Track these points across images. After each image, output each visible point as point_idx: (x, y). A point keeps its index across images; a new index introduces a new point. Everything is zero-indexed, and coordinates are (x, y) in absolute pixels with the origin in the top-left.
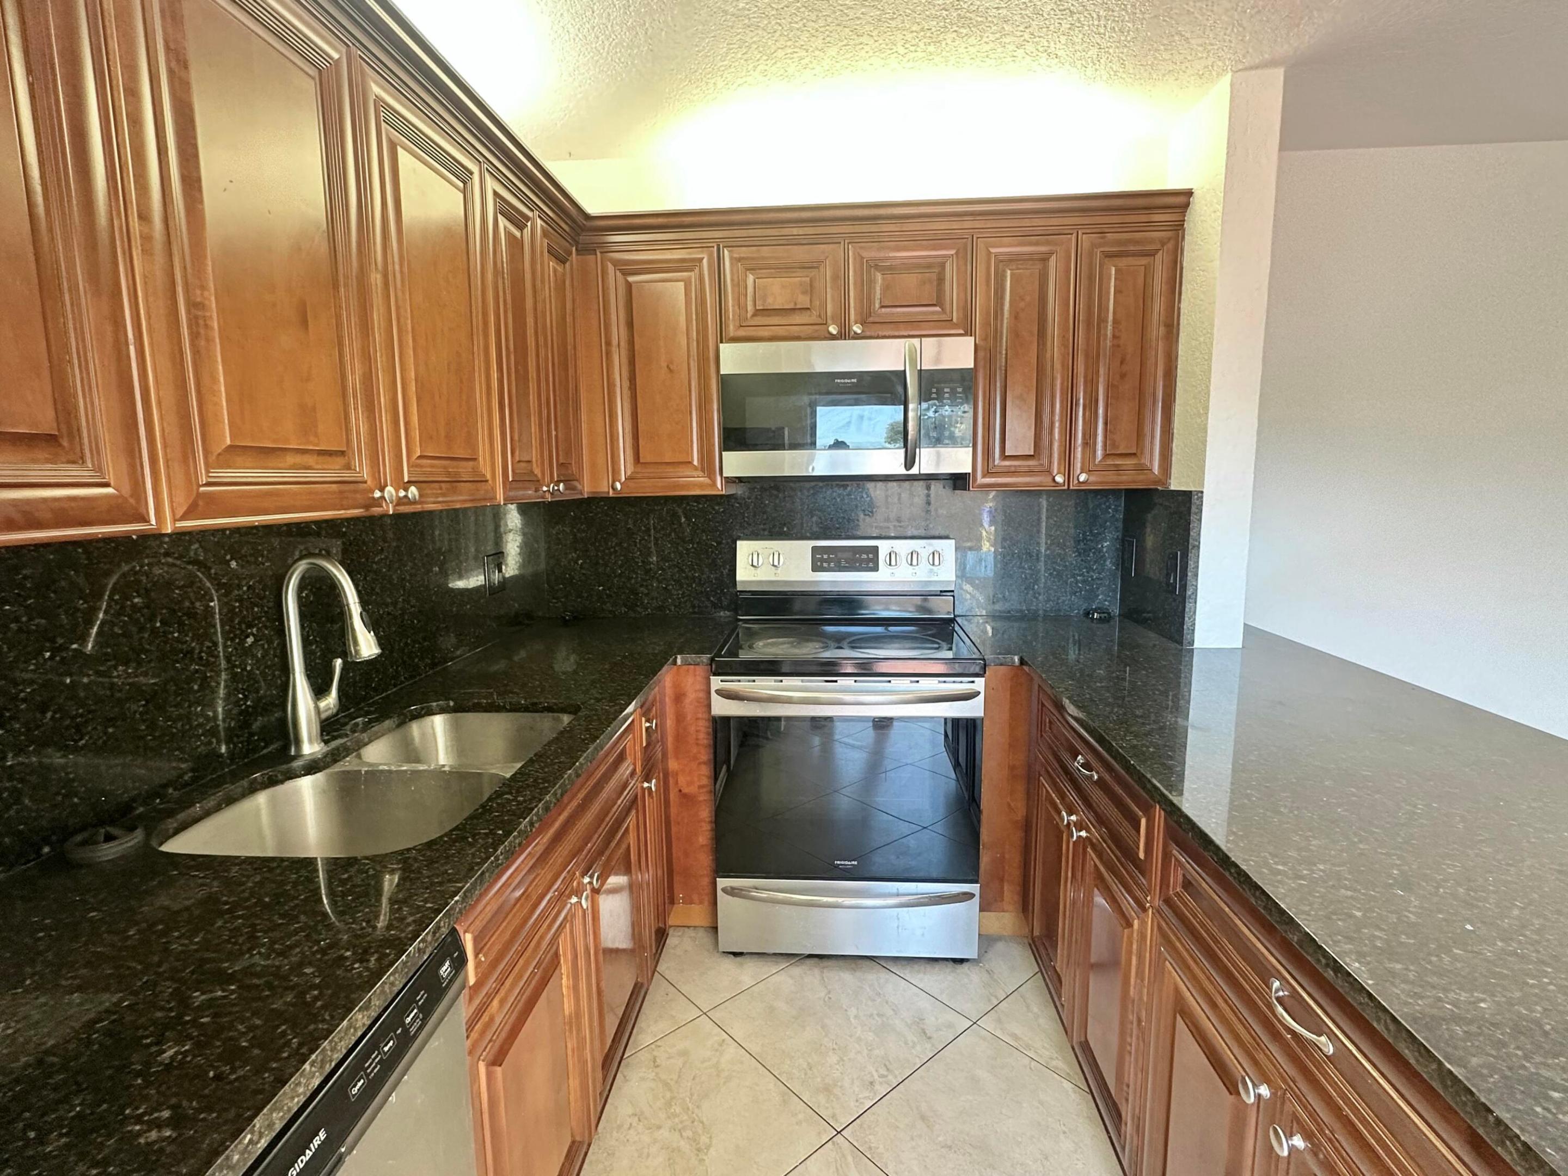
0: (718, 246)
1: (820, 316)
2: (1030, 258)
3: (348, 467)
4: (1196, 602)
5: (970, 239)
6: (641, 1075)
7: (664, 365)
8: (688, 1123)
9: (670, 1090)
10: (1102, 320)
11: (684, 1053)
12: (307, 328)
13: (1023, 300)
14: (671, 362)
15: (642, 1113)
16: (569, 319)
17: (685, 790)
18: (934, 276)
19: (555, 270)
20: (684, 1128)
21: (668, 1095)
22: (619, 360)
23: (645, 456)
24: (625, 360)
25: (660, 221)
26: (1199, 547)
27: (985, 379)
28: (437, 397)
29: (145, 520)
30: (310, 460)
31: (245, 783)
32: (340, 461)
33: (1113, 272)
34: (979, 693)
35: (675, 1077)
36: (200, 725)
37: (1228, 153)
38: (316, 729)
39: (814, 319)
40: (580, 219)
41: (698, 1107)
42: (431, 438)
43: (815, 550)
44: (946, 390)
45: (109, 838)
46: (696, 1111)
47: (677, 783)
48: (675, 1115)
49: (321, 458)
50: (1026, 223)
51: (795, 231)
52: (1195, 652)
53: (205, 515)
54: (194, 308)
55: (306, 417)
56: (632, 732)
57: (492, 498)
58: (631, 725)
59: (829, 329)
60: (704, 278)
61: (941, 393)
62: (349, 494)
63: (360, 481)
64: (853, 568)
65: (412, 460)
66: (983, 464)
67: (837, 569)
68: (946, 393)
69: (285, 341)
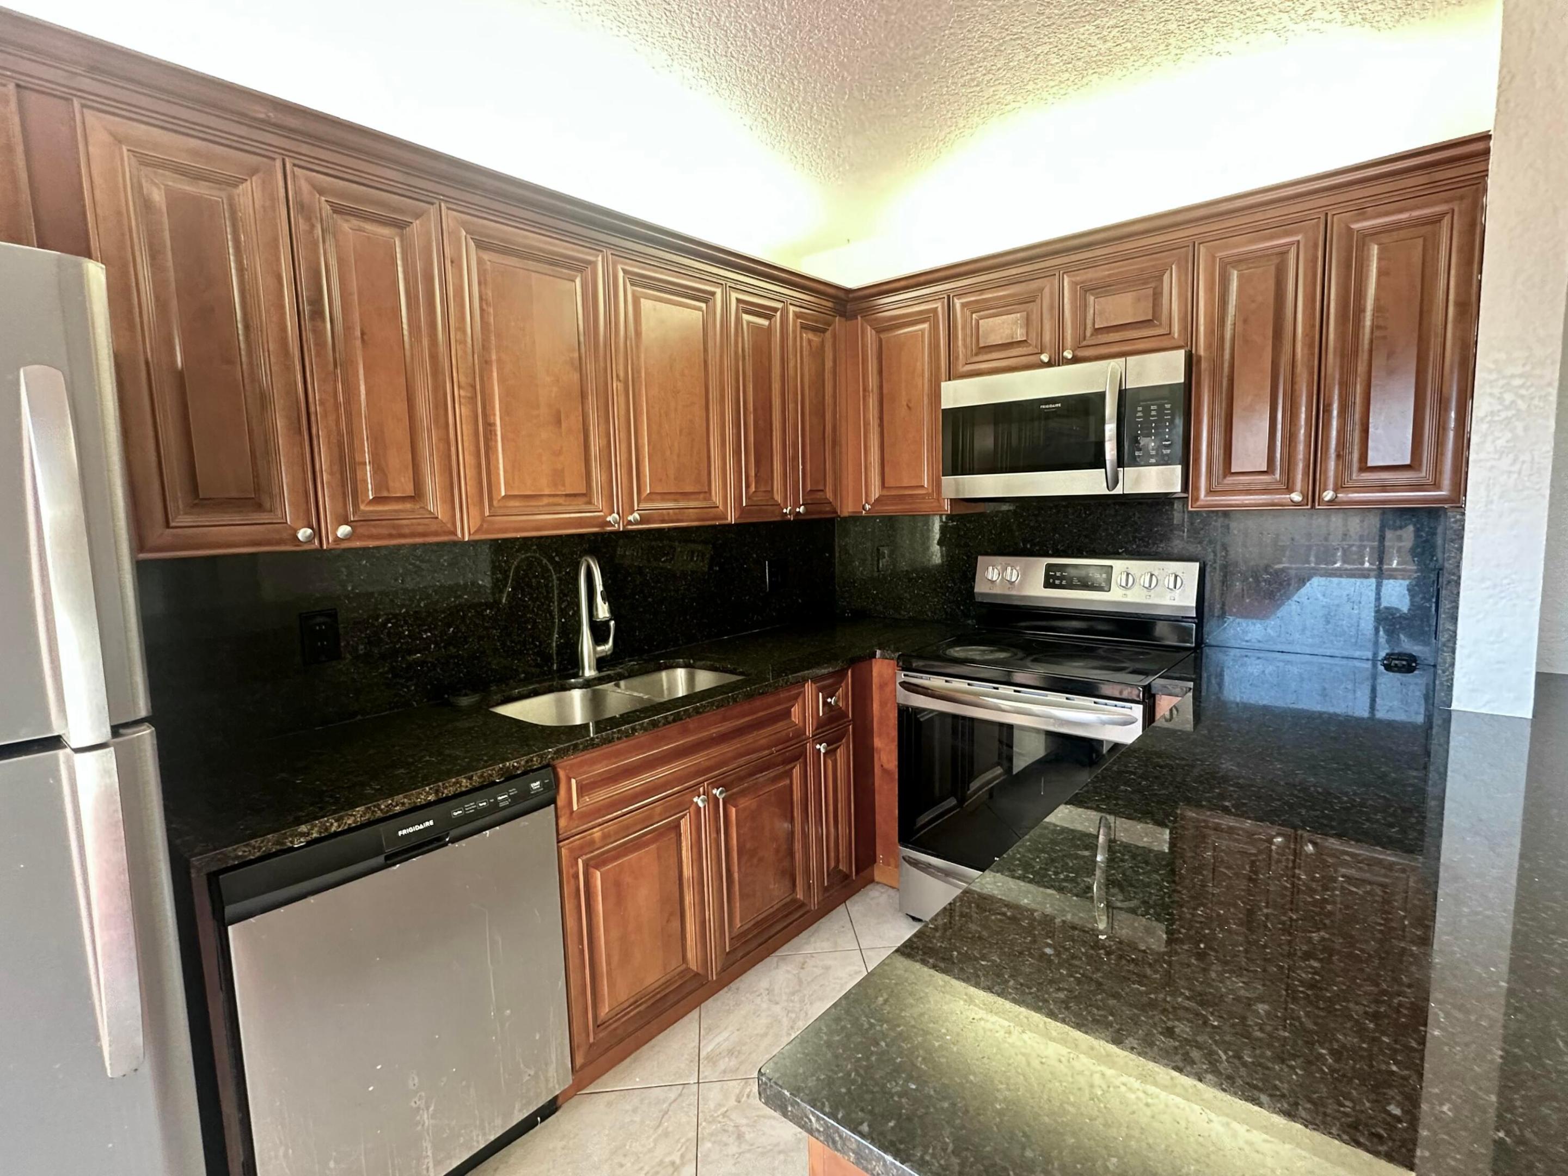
0: (949, 297)
1: (1036, 347)
2: (1263, 256)
3: (590, 503)
4: (1454, 652)
5: (1191, 248)
6: (789, 968)
7: (905, 403)
8: (797, 1010)
9: (800, 986)
10: (1360, 310)
11: (827, 968)
12: (560, 426)
13: (1253, 301)
14: (909, 401)
15: (773, 990)
16: (828, 376)
17: (886, 766)
18: (1150, 291)
19: (809, 341)
20: (792, 1012)
21: (797, 988)
22: (872, 402)
23: (890, 482)
24: (876, 404)
25: (903, 283)
26: (1458, 584)
27: (1209, 391)
28: (668, 453)
29: (456, 535)
30: (561, 500)
31: (547, 684)
32: (584, 499)
33: (1376, 252)
34: (1137, 720)
35: (809, 979)
36: (531, 649)
37: (1499, 86)
38: (593, 663)
39: (1030, 350)
40: (841, 294)
41: (811, 1004)
42: (661, 480)
43: (1049, 567)
44: (1152, 407)
45: (466, 695)
46: (808, 1006)
47: (880, 758)
48: (792, 1001)
49: (568, 498)
50: (1259, 216)
51: (1014, 271)
52: (1454, 716)
53: (487, 532)
54: (489, 426)
55: (557, 476)
56: (800, 700)
57: (722, 519)
58: (799, 694)
59: (1041, 357)
60: (938, 325)
61: (1147, 410)
62: (587, 519)
63: (598, 511)
64: (1084, 588)
65: (643, 496)
66: (1201, 484)
67: (1069, 587)
68: (1153, 410)
69: (544, 435)
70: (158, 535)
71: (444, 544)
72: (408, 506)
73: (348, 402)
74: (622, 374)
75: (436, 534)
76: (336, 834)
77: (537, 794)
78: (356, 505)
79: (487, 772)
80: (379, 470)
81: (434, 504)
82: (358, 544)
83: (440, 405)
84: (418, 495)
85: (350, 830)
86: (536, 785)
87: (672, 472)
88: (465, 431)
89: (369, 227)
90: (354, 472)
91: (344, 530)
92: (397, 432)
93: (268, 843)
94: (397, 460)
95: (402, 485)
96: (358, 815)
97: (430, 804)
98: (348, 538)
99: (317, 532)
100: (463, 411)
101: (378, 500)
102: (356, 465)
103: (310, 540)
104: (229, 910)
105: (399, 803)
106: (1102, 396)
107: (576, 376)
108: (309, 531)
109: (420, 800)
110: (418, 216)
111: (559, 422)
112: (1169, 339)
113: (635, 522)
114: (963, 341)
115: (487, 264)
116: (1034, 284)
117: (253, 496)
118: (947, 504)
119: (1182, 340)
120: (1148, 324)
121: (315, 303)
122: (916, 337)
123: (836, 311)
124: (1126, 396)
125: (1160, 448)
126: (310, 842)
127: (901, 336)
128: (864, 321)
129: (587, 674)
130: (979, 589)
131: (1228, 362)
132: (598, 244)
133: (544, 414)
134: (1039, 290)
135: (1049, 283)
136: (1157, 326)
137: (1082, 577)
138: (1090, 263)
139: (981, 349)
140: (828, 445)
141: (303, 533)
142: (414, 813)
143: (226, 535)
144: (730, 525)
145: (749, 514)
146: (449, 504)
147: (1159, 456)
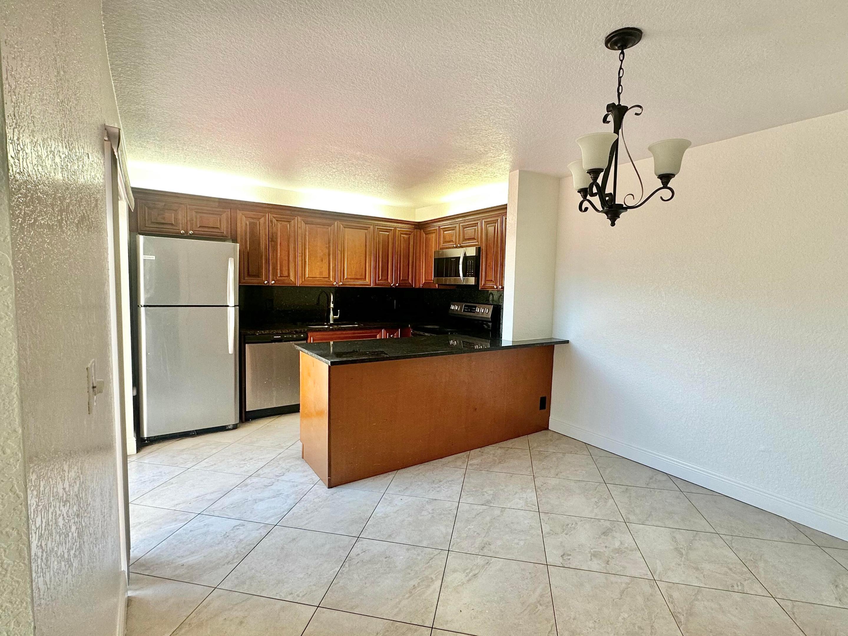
0: (439, 226)
1: (454, 242)
5: (481, 220)
7: (430, 256)
16: (411, 247)
23: (427, 278)
24: (425, 255)
27: (484, 258)
29: (296, 285)
30: (322, 279)
32: (328, 279)
38: (333, 320)
40: (416, 223)
42: (350, 275)
50: (492, 213)
51: (451, 221)
53: (303, 284)
54: (305, 262)
55: (321, 273)
56: (380, 332)
57: (370, 286)
59: (455, 246)
60: (437, 234)
61: (469, 262)
62: (328, 283)
63: (331, 281)
64: (470, 312)
65: (344, 279)
66: (482, 283)
67: (468, 312)
68: (470, 262)
69: (318, 263)
70: (243, 281)
71: (293, 286)
72: (287, 278)
73: (276, 257)
74: (340, 249)
75: (292, 284)
76: (263, 334)
77: (302, 337)
78: (276, 278)
79: (287, 331)
80: (281, 270)
81: (292, 278)
82: (276, 285)
83: (295, 257)
84: (289, 276)
85: (266, 334)
86: (302, 335)
87: (353, 273)
88: (300, 263)
89: (283, 223)
90: (276, 270)
91: (273, 282)
92: (285, 263)
93: (252, 332)
94: (285, 269)
95: (286, 274)
96: (267, 332)
97: (280, 333)
98: (274, 283)
99: (268, 282)
100: (300, 258)
101: (280, 276)
102: (277, 269)
103: (267, 283)
104: (246, 341)
105: (275, 332)
106: (459, 257)
107: (327, 251)
109: (278, 332)
110: (293, 219)
111: (322, 260)
112: (477, 243)
113: (341, 285)
114: (442, 239)
115: (308, 227)
116: (455, 225)
117: (258, 275)
118: (437, 285)
119: (479, 244)
120: (474, 239)
121: (272, 239)
122: (433, 237)
123: (415, 228)
124: (466, 258)
125: (471, 272)
126: (259, 334)
127: (430, 236)
128: (423, 231)
129: (331, 322)
130: (450, 312)
131: (487, 251)
132: (335, 220)
133: (319, 259)
134: (456, 227)
135: (457, 225)
136: (475, 240)
137: (472, 309)
138: (465, 221)
139: (445, 242)
140: (410, 267)
141: (266, 282)
142: (277, 334)
143: (254, 281)
144: (372, 287)
145: (378, 285)
146: (295, 278)
147: (471, 275)
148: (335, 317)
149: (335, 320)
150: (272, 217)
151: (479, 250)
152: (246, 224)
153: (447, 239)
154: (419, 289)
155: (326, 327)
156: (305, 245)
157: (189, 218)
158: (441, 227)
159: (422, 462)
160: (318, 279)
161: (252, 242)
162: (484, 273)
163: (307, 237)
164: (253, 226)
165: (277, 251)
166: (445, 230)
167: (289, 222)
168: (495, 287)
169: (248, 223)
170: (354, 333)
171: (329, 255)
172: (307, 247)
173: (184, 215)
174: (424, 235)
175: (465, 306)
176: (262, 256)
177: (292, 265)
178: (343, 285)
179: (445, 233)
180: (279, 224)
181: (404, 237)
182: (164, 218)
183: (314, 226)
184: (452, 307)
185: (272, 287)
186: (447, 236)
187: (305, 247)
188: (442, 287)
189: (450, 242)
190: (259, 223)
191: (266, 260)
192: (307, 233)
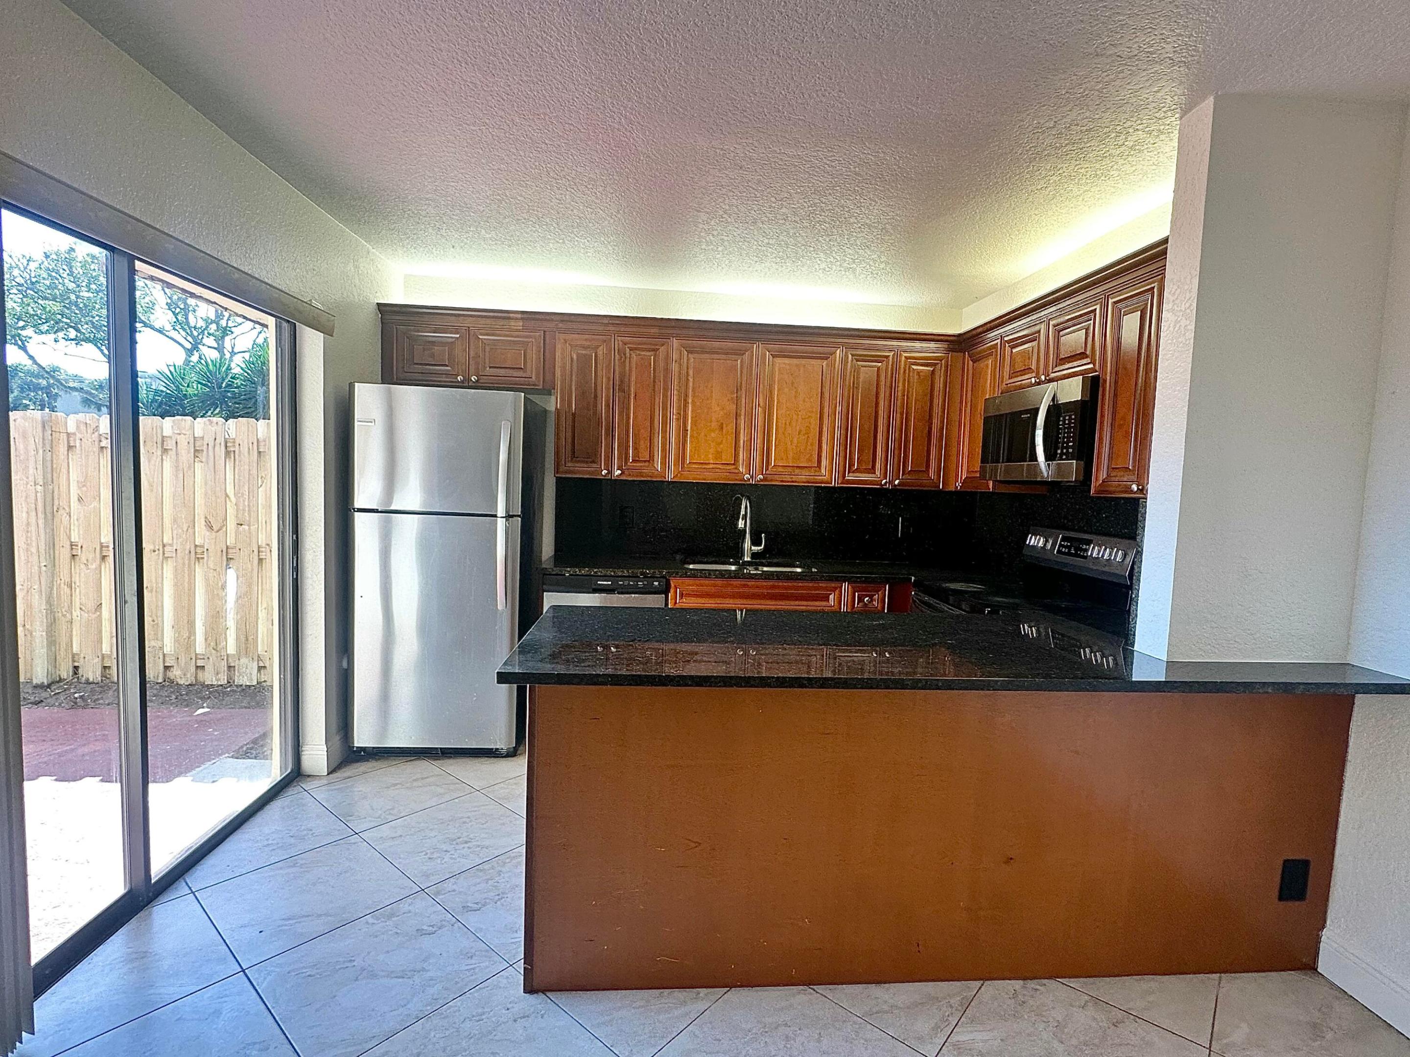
3: (736, 468)
12: (722, 431)
28: (789, 444)
29: (665, 478)
30: (719, 466)
32: (733, 466)
38: (750, 554)
49: (724, 465)
53: (679, 478)
55: (718, 454)
56: (837, 592)
57: (829, 483)
58: (836, 588)
59: (1033, 380)
60: (996, 358)
61: (1064, 420)
62: (732, 476)
63: (740, 473)
64: (1076, 555)
65: (770, 467)
66: (1100, 475)
67: (1069, 554)
68: (1067, 420)
69: (713, 435)
70: (563, 468)
72: (646, 465)
73: (627, 422)
75: (656, 477)
76: (578, 575)
77: (656, 587)
78: (625, 464)
79: (636, 571)
80: (635, 449)
81: (657, 466)
82: (624, 478)
83: (664, 422)
84: (651, 459)
85: (583, 575)
86: (656, 583)
87: (791, 455)
88: (674, 434)
89: (643, 353)
90: (626, 449)
91: (619, 472)
92: (645, 433)
93: (558, 569)
94: (643, 445)
95: (645, 456)
96: (586, 571)
97: (611, 576)
98: (620, 475)
99: (610, 473)
100: (674, 425)
101: (634, 462)
102: (627, 447)
103: (607, 474)
104: (545, 586)
105: (601, 572)
107: (733, 407)
108: (606, 472)
109: (608, 573)
110: (663, 345)
111: (722, 428)
112: (1091, 366)
113: (761, 480)
114: (1007, 368)
115: (692, 360)
116: (1037, 328)
117: (592, 457)
118: (991, 484)
119: (1097, 367)
120: (1083, 355)
121: (621, 387)
122: (987, 366)
123: (949, 350)
124: (1055, 410)
125: (1068, 448)
126: (571, 575)
127: (982, 364)
128: (970, 356)
129: (746, 559)
130: (1025, 551)
131: (1116, 382)
132: (752, 340)
133: (714, 425)
134: (1039, 332)
135: (1043, 327)
136: (1087, 357)
137: (1077, 547)
138: (1062, 312)
139: (1014, 374)
140: (934, 441)
141: (604, 472)
142: (605, 577)
143: (581, 471)
144: (834, 488)
145: (849, 482)
146: (663, 463)
147: (1067, 454)
148: (753, 548)
149: (754, 555)
150: (621, 343)
151: (1093, 385)
152: (572, 359)
153: (1019, 367)
154: (956, 493)
155: (733, 568)
156: (686, 395)
157: (472, 354)
158: (1006, 339)
159: (810, 980)
160: (711, 466)
161: (582, 395)
162: (1106, 450)
163: (691, 380)
164: (584, 363)
165: (628, 409)
166: (1015, 343)
167: (653, 350)
168: (1135, 487)
169: (575, 357)
170: (773, 587)
171: (737, 416)
172: (690, 401)
173: (464, 347)
174: (971, 363)
175: (1063, 539)
176: (599, 423)
177: (659, 441)
178: (765, 479)
179: (1014, 351)
180: (634, 355)
181: (919, 373)
182: (432, 356)
183: (707, 356)
184: (1035, 541)
185: (617, 482)
186: (1018, 360)
187: (685, 400)
188: (1003, 489)
189: (1024, 372)
190: (596, 356)
191: (607, 430)
192: (691, 372)
